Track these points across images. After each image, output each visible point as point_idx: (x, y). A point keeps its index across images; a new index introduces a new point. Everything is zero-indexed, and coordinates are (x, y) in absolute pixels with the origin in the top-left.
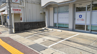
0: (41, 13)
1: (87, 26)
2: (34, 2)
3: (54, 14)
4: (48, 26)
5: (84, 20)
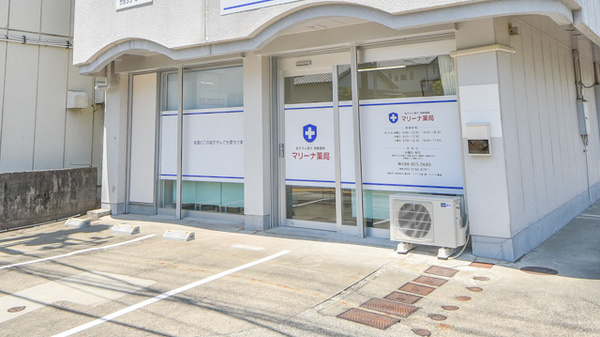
0: (75, 110)
1: (347, 194)
2: (25, 34)
3: (159, 117)
4: (116, 202)
5: (327, 156)
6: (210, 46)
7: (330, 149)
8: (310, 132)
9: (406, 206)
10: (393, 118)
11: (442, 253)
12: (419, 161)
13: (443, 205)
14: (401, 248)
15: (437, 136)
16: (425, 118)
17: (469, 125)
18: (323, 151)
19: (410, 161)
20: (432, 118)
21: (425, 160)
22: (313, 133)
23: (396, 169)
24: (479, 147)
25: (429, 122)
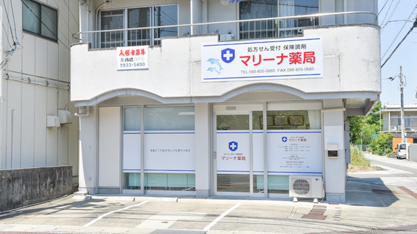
1: (255, 177)
2: (29, 76)
3: (122, 134)
4: (93, 186)
5: (244, 158)
6: (191, 98)
7: (246, 154)
8: (233, 146)
9: (297, 181)
10: (284, 139)
11: (316, 200)
12: (297, 161)
13: (317, 180)
14: (295, 200)
15: (308, 149)
16: (302, 140)
17: (329, 144)
18: (241, 156)
19: (293, 160)
20: (305, 140)
21: (301, 160)
22: (235, 146)
23: (285, 164)
24: (333, 154)
25: (303, 142)
